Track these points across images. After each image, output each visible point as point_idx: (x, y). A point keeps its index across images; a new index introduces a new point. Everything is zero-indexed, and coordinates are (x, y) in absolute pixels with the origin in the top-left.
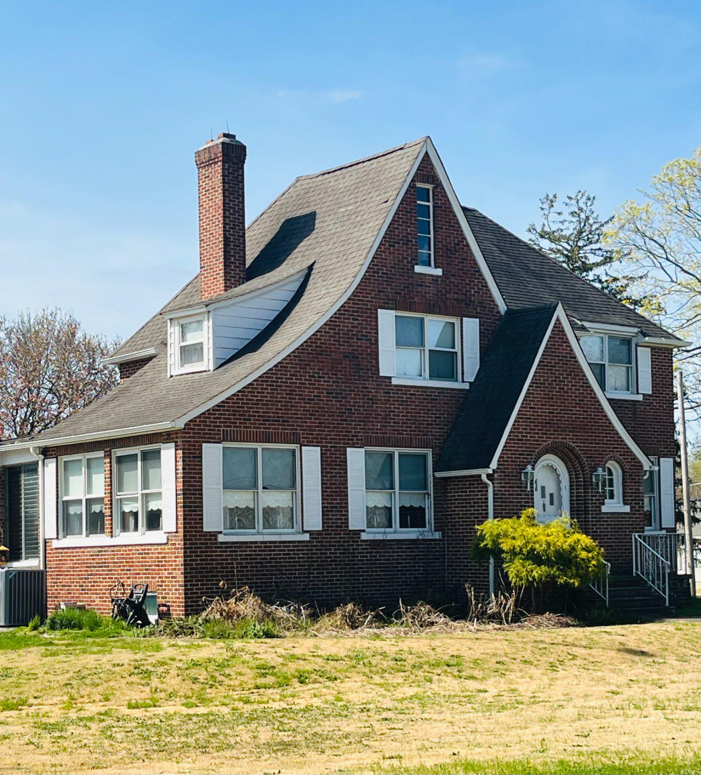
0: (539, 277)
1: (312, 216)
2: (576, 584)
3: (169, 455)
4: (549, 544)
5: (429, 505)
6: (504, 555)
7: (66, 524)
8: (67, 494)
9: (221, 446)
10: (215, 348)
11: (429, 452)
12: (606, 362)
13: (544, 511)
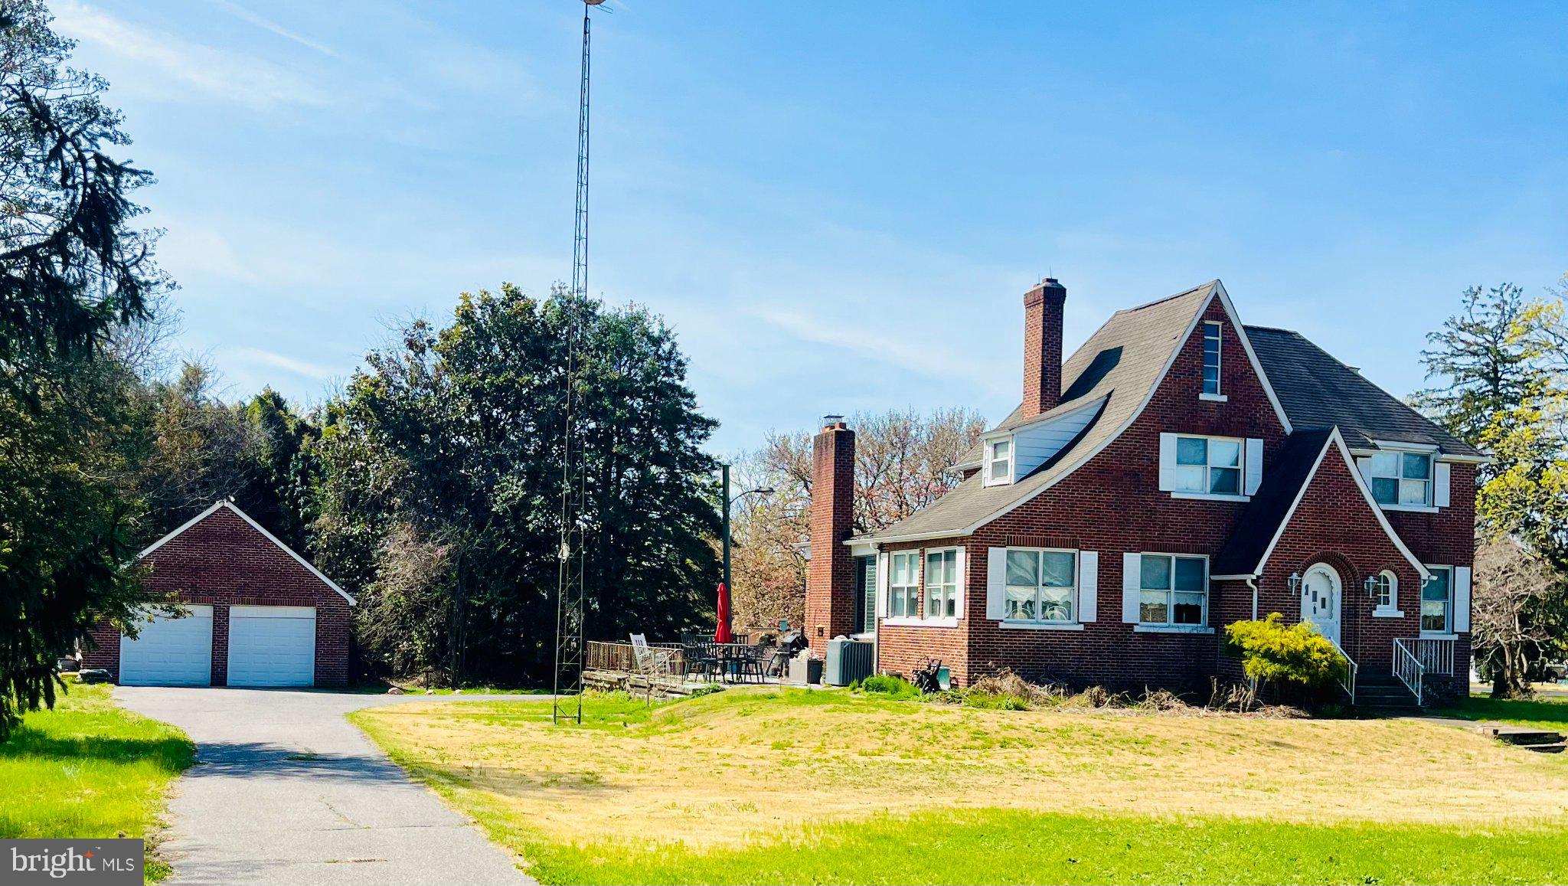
0: (1343, 396)
1: (1120, 350)
2: (1305, 682)
3: (961, 556)
4: (1282, 645)
5: (1204, 604)
6: (1245, 653)
7: (894, 607)
8: (896, 582)
9: (1005, 550)
10: (1017, 465)
11: (1207, 557)
12: (1400, 477)
13: (1315, 613)
